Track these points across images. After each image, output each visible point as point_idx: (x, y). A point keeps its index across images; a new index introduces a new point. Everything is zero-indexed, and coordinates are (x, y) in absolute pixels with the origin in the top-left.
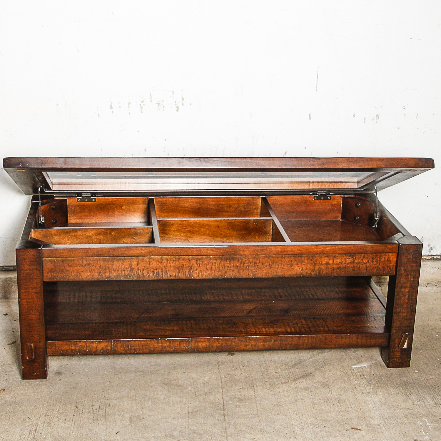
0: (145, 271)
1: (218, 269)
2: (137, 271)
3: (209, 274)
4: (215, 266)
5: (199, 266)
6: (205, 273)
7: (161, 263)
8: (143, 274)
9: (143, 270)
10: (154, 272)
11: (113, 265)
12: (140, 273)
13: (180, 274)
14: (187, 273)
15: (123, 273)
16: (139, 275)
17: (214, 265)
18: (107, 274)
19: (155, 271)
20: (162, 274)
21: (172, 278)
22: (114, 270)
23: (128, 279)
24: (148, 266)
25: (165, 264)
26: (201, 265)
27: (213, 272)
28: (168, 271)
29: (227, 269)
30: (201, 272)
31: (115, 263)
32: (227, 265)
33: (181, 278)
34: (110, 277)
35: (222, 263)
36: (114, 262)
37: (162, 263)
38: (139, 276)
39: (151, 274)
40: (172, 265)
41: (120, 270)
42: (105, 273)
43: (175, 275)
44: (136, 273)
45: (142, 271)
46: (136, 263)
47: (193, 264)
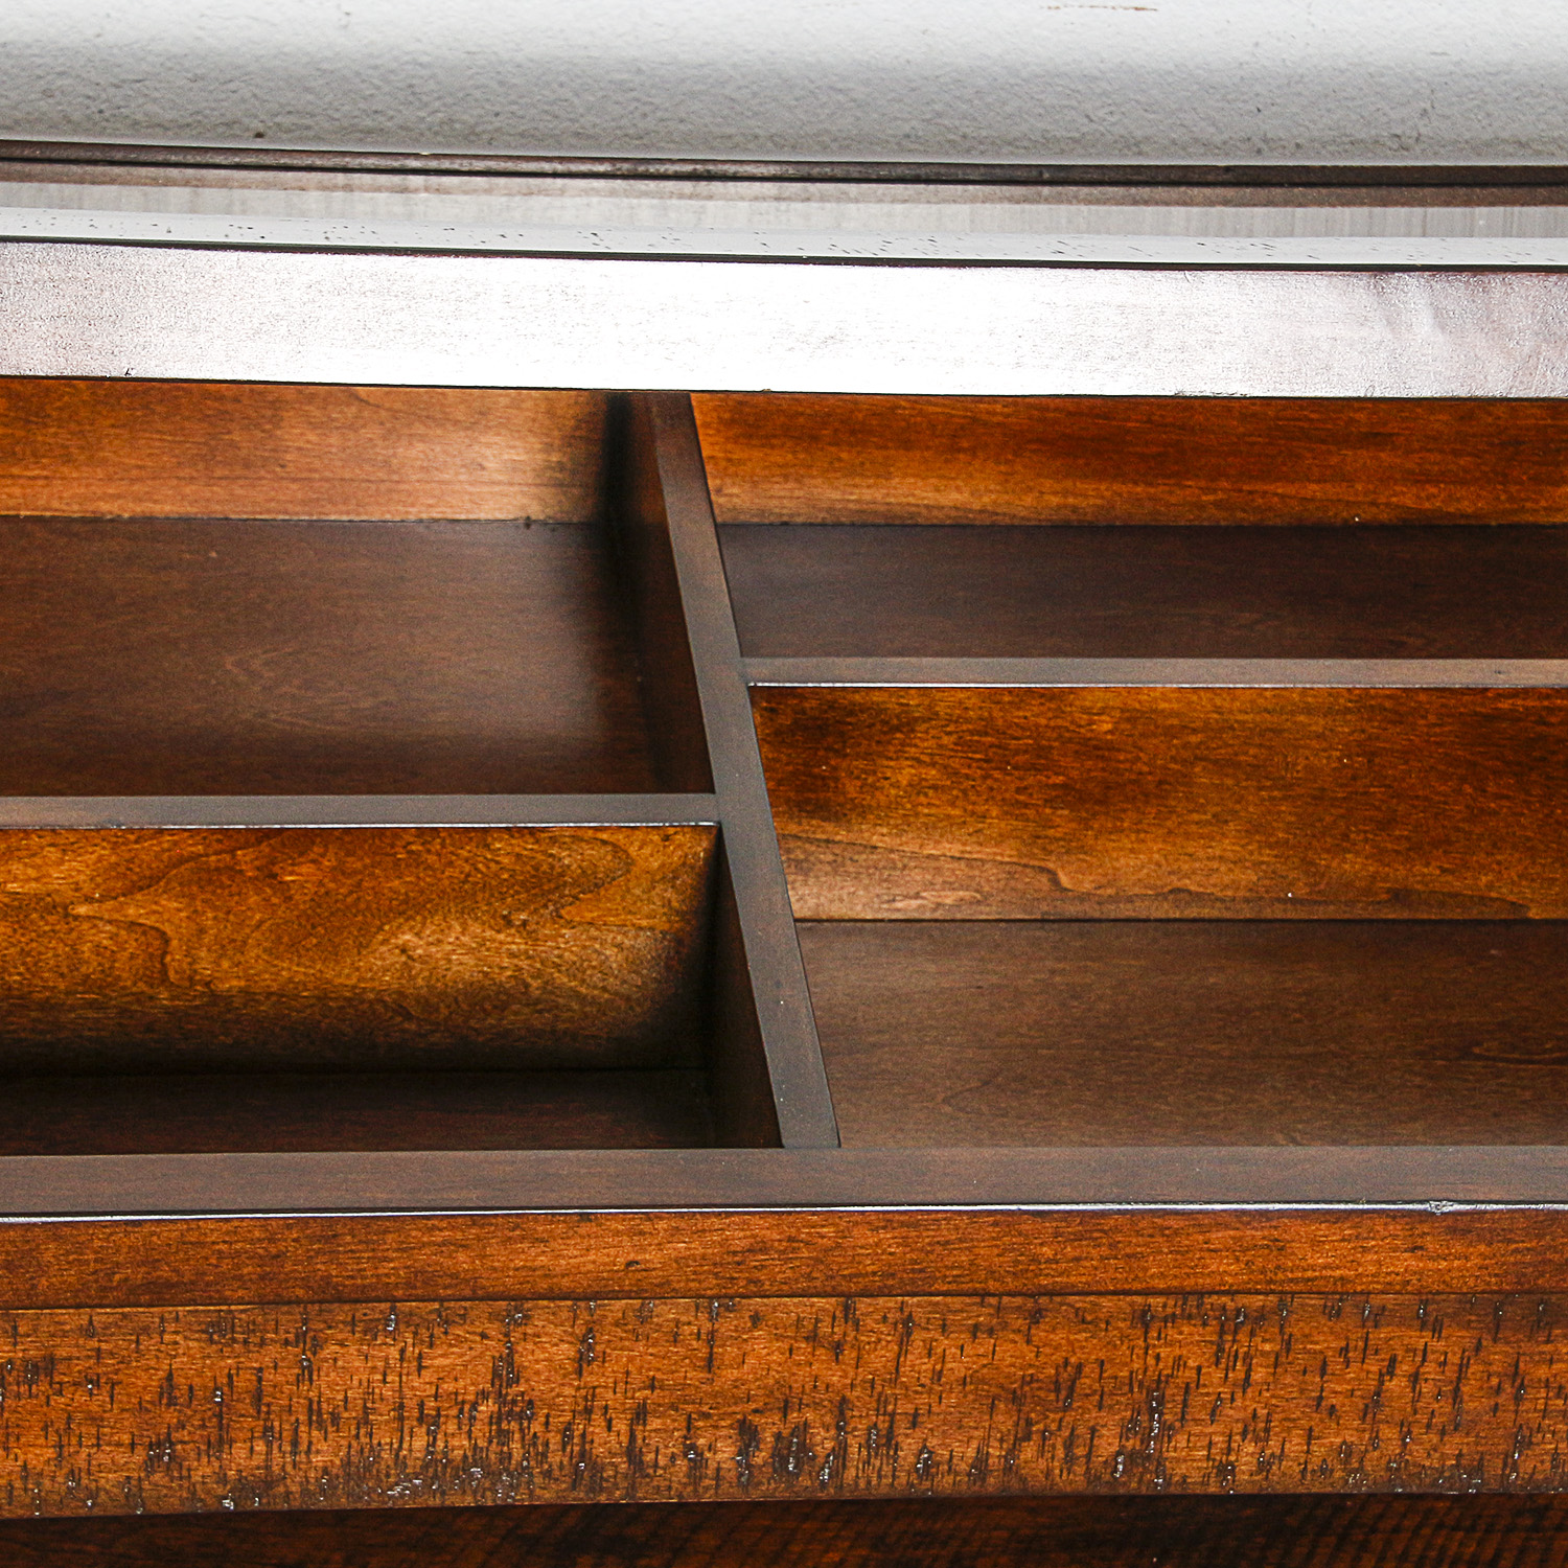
0: (655, 1423)
1: (1445, 1407)
2: (569, 1427)
3: (1346, 1450)
4: (1415, 1378)
5: (1247, 1382)
6: (1295, 1445)
7: (837, 1348)
8: (632, 1454)
9: (640, 1414)
10: (748, 1434)
11: (307, 1373)
12: (606, 1442)
13: (1028, 1451)
14: (1108, 1444)
15: (420, 1443)
16: (583, 1456)
17: (1405, 1368)
18: (240, 1451)
19: (770, 1427)
20: (841, 1451)
21: (945, 1483)
22: (320, 1417)
23: (469, 1501)
24: (695, 1376)
25: (880, 1359)
26: (1259, 1375)
27: (1389, 1433)
28: (902, 1427)
29: (1545, 1413)
30: (1262, 1438)
31: (331, 1349)
32: (1542, 1372)
33: (1037, 1482)
34: (268, 1483)
35: (1498, 1356)
36: (317, 1347)
37: (849, 1355)
38: (596, 1468)
39: (725, 1453)
40: (956, 1368)
41: (383, 1416)
42: (219, 1443)
43: (981, 1462)
44: (555, 1440)
45: (621, 1426)
46: (567, 1351)
47: (1179, 1362)
